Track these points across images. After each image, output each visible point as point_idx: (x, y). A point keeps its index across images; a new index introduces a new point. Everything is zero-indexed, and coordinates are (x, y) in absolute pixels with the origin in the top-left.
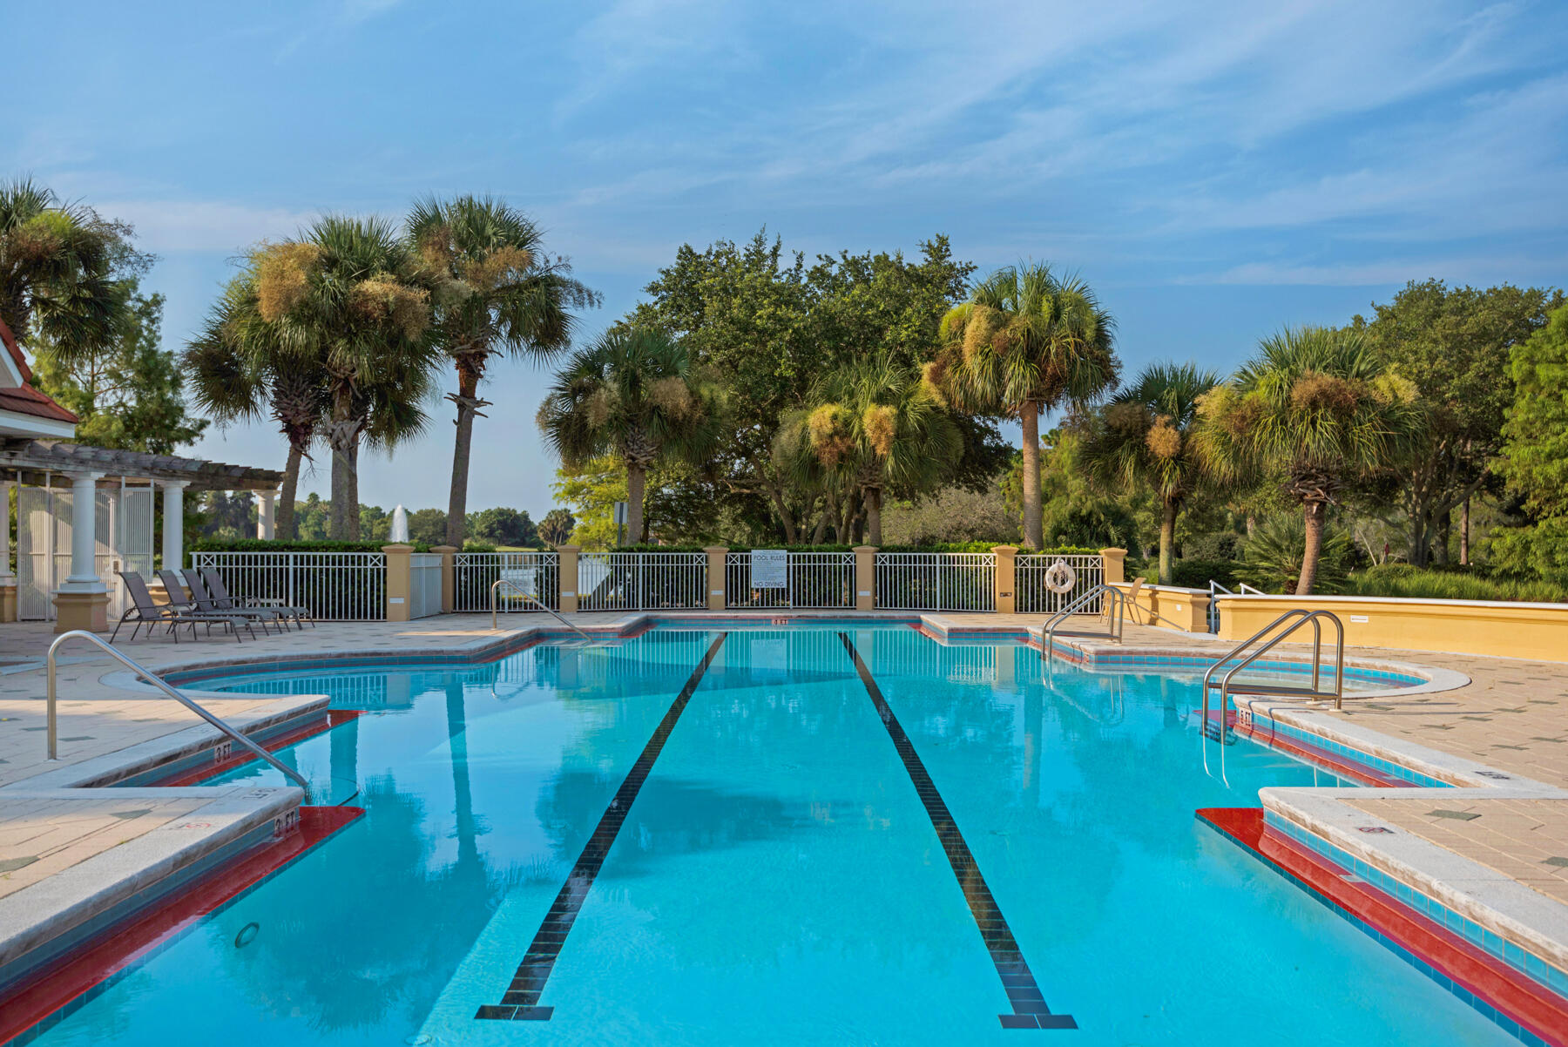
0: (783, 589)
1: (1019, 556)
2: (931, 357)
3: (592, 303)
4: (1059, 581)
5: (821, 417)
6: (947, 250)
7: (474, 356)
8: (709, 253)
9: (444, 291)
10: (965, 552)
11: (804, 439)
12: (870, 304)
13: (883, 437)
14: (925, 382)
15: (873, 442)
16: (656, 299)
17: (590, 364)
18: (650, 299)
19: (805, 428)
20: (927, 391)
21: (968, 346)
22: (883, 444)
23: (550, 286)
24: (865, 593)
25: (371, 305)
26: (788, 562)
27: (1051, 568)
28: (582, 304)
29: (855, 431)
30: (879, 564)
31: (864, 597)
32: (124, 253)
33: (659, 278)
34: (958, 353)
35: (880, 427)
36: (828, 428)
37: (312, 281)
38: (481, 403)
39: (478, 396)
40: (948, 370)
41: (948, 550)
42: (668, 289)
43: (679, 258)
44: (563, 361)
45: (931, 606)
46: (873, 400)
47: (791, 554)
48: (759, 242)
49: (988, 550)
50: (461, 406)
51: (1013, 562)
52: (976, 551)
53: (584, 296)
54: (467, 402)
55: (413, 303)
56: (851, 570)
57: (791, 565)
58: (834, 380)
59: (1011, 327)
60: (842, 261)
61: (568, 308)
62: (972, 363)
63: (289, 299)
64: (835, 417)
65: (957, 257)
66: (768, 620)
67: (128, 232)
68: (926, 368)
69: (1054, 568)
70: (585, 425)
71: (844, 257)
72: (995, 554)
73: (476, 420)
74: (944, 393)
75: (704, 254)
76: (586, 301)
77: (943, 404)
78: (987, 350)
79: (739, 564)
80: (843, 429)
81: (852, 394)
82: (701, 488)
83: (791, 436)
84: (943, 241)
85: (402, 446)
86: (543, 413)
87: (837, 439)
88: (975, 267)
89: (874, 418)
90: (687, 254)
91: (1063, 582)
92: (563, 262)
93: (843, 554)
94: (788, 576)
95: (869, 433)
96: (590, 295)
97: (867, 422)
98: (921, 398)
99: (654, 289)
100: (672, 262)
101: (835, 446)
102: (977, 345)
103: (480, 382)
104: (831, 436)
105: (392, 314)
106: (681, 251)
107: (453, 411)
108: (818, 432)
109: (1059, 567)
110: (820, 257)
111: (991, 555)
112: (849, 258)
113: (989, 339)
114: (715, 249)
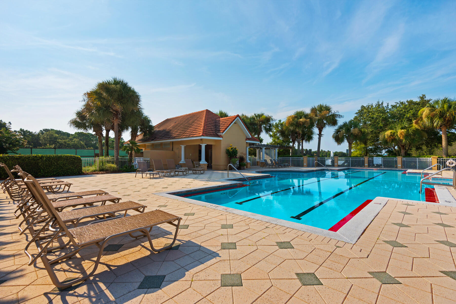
0: (381, 164)
1: (439, 159)
2: (415, 119)
3: (342, 117)
4: (451, 164)
5: (388, 133)
6: (425, 97)
7: (321, 128)
8: (367, 106)
9: (313, 119)
10: (424, 157)
11: (385, 137)
12: (402, 111)
13: (402, 136)
14: (414, 124)
15: (399, 137)
16: (357, 115)
17: (341, 127)
18: (356, 115)
19: (384, 135)
20: (415, 126)
21: (424, 116)
22: (402, 137)
23: (334, 116)
24: (399, 165)
25: (301, 122)
26: (382, 159)
27: (448, 161)
28: (340, 118)
29: (395, 135)
30: (403, 160)
31: (399, 166)
32: (272, 120)
33: (357, 111)
34: (421, 118)
35: (401, 134)
36: (389, 134)
37: (293, 120)
38: (322, 135)
39: (322, 134)
40: (419, 122)
41: (420, 157)
42: (359, 113)
43: (361, 107)
44: (336, 127)
45: (416, 168)
46: (400, 129)
47: (383, 158)
48: (378, 102)
49: (430, 157)
50: (319, 136)
51: (437, 160)
52: (427, 157)
53: (340, 116)
54: (320, 135)
55: (307, 121)
56: (396, 161)
57: (383, 160)
58: (392, 125)
59: (436, 111)
60: (400, 103)
61: (338, 119)
62: (425, 120)
63: (290, 123)
64: (391, 132)
65: (427, 98)
66: (373, 169)
67: (272, 117)
68: (414, 121)
69: (449, 161)
70: (339, 137)
71: (400, 102)
72: (432, 158)
73: (322, 137)
74: (419, 126)
75: (366, 106)
76: (341, 117)
77: (419, 128)
78: (429, 117)
79: (371, 159)
80: (393, 135)
81: (396, 128)
82: (378, 146)
83: (382, 137)
84: (424, 95)
85: (311, 142)
86: (333, 136)
87: (391, 137)
88: (432, 100)
89: (400, 132)
90: (363, 107)
91: (452, 164)
92: (338, 111)
93: (394, 158)
94: (382, 162)
95: (399, 135)
96: (342, 116)
97: (399, 133)
98: (413, 128)
99: (357, 113)
100: (360, 109)
101: (391, 138)
102: (426, 116)
103: (322, 132)
104: (390, 136)
105: (304, 123)
106: (361, 106)
107: (318, 136)
108: (387, 136)
109: (451, 161)
110: (395, 103)
111: (431, 158)
112: (401, 102)
113: (429, 114)
114: (368, 105)
